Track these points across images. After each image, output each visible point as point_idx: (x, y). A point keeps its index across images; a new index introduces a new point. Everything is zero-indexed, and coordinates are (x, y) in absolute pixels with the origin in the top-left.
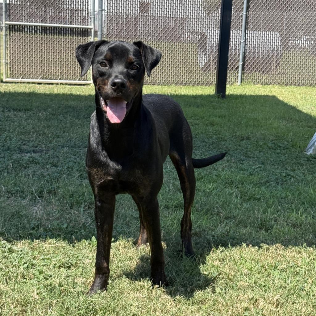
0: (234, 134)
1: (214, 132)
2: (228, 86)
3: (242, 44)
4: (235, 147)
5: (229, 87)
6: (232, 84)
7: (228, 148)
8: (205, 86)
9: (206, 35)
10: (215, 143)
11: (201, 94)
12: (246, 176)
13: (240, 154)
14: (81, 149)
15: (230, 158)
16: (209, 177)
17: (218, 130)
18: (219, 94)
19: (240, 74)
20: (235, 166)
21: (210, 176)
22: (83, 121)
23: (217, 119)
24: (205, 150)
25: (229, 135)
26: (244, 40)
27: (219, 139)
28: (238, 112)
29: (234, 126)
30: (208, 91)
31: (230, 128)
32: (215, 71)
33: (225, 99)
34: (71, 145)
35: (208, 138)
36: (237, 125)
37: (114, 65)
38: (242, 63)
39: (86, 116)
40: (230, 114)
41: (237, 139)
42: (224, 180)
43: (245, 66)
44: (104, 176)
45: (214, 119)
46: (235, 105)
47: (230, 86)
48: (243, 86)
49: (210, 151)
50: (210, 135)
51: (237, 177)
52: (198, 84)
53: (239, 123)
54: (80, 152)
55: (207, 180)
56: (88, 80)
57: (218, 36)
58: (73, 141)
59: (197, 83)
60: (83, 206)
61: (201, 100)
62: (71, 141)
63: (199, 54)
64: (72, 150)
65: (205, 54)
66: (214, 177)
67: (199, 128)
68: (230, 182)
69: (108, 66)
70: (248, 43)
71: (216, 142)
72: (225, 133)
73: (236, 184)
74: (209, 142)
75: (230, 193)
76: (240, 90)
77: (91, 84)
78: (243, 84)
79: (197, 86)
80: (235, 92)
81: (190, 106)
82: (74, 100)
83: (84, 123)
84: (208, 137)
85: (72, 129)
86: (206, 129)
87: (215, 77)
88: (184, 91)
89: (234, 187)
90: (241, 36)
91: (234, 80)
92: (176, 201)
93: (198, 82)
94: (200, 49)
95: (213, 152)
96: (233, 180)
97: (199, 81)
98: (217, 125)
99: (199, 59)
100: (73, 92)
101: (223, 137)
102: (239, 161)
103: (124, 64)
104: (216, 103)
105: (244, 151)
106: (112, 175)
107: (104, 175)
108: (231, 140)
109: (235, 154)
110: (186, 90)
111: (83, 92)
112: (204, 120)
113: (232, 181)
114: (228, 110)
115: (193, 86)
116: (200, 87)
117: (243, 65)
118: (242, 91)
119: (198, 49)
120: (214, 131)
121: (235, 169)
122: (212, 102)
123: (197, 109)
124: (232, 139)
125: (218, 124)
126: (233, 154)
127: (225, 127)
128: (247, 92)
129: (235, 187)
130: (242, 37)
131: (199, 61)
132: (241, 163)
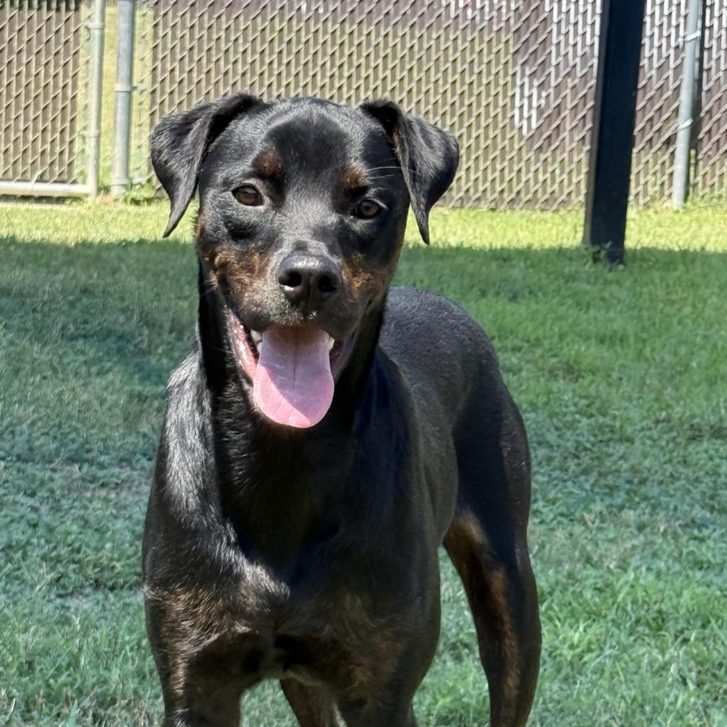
0: (664, 414)
1: (584, 402)
2: (631, 213)
3: (689, 47)
4: (669, 468)
5: (637, 217)
6: (647, 206)
7: (637, 472)
8: (542, 210)
9: (547, 8)
10: (586, 449)
11: (524, 244)
12: (718, 593)
13: (688, 499)
14: (54, 470)
15: (651, 515)
16: (569, 597)
17: (598, 397)
18: (597, 248)
19: (679, 167)
20: (668, 550)
21: (573, 593)
22: (61, 352)
23: (593, 350)
24: (546, 479)
25: (643, 418)
26: (698, 33)
27: (603, 433)
28: (675, 320)
29: (660, 381)
30: (554, 232)
31: (645, 389)
32: (580, 152)
33: (621, 267)
34: (16, 451)
35: (557, 429)
36: (673, 377)
37: (290, 197)
38: (688, 123)
39: (72, 328)
40: (644, 329)
41: (674, 434)
42: (629, 608)
43: (701, 136)
44: (221, 618)
45: (578, 351)
46: (661, 293)
47: (639, 212)
48: (695, 215)
49: (569, 484)
50: (565, 414)
51: (679, 595)
52: (512, 201)
53: (678, 369)
54: (51, 480)
55: (561, 605)
56: (74, 182)
57: (594, 13)
58: (22, 433)
59: (507, 197)
60: (75, 711)
61: (527, 268)
62: (12, 432)
63: (518, 82)
64: (19, 470)
65: (541, 86)
66: (588, 594)
67: (521, 385)
68: (654, 619)
69: (267, 200)
70: (714, 43)
71: (588, 445)
72: (626, 409)
73: (679, 627)
74: (562, 443)
75: (656, 666)
76: (680, 230)
77: (87, 195)
78: (694, 204)
79: (509, 212)
80: (660, 236)
81: (484, 294)
82: (22, 264)
83: (66, 361)
84: (560, 425)
85: (16, 384)
86: (549, 392)
87: (582, 176)
88: (459, 232)
89: (670, 639)
90: (686, 17)
91: (657, 188)
92: (444, 696)
93: (513, 195)
94: (523, 64)
95: (581, 488)
96: (664, 607)
97: (518, 193)
98: (594, 374)
99: (517, 104)
100: (18, 232)
101: (618, 424)
102: (686, 526)
103: (327, 195)
104: (588, 282)
105: (702, 487)
106: (251, 615)
107: (221, 614)
108: (650, 438)
109: (667, 499)
110: (464, 229)
111: (57, 229)
112: (539, 352)
113: (660, 612)
114: (635, 313)
115: (493, 210)
116: (522, 217)
117: (695, 129)
118: (688, 235)
119: (515, 65)
120: (581, 397)
121: (671, 561)
122: (572, 278)
123: (510, 307)
124: (655, 434)
125: (598, 369)
126: (663, 499)
127: (624, 382)
128: (708, 236)
129: (676, 637)
130: (691, 19)
131: (517, 112)
132: (696, 538)
